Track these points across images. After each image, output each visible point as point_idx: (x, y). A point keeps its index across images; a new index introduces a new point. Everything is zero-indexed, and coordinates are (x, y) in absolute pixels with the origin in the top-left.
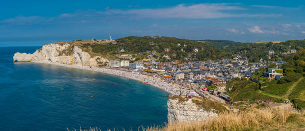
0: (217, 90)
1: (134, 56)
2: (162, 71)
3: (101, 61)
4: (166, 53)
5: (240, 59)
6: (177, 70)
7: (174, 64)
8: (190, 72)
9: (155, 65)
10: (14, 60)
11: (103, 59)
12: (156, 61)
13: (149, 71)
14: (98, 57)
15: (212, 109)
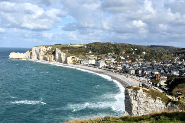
0: (159, 83)
1: (98, 57)
2: (119, 67)
3: (75, 60)
4: (121, 55)
5: (178, 60)
6: (130, 67)
7: (128, 63)
8: (139, 69)
9: (114, 63)
10: (10, 58)
11: (76, 58)
12: (115, 61)
13: (109, 67)
14: (73, 56)
15: (158, 98)
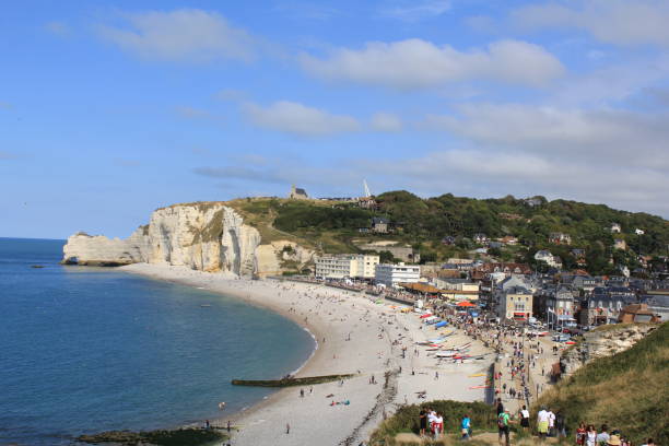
1: (418, 248)
3: (296, 258)
6: (506, 280)
10: (66, 257)
11: (300, 250)
14: (285, 243)
